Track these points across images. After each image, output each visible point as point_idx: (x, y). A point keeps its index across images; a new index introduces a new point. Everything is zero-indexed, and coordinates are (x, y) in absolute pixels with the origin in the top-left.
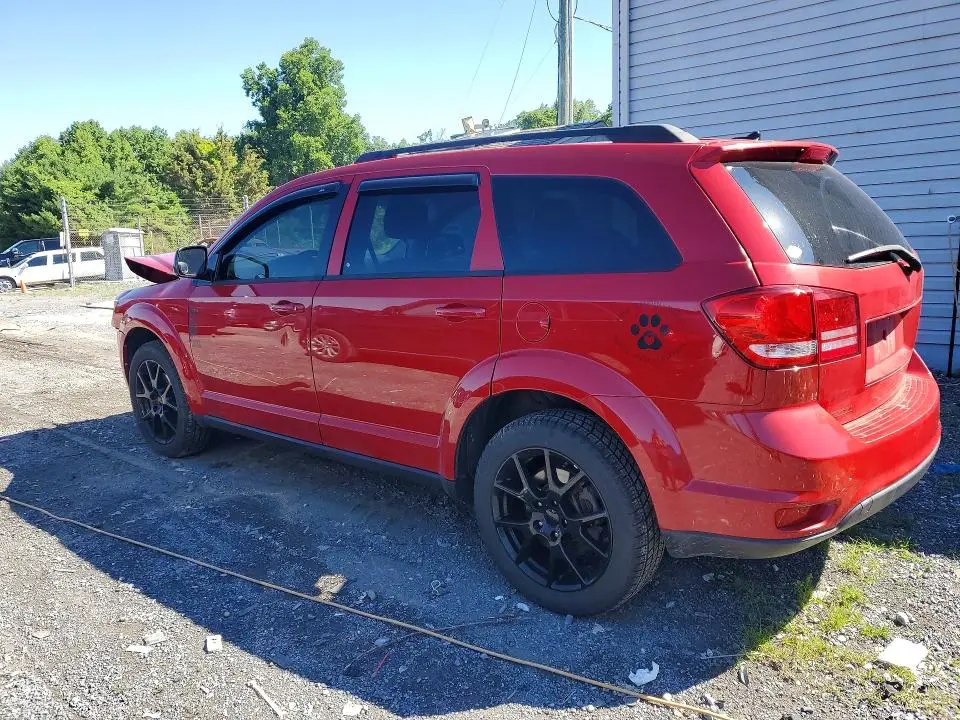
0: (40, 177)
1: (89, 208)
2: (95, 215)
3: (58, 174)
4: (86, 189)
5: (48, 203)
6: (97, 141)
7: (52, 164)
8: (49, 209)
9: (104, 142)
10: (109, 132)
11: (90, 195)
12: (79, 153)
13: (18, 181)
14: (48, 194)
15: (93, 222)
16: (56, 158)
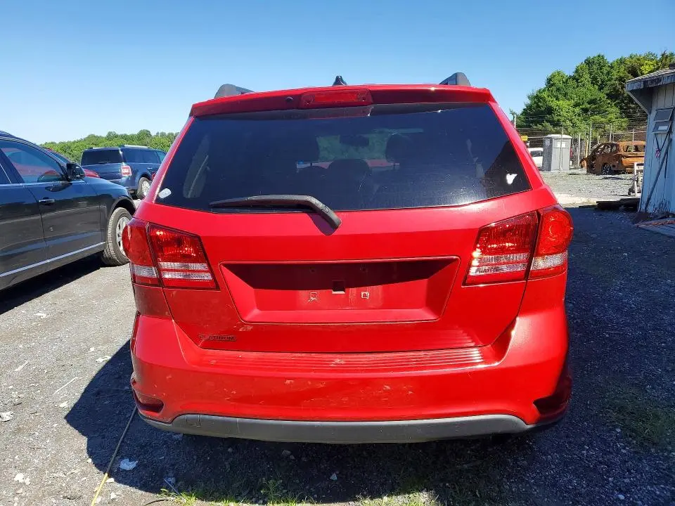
0: (548, 99)
1: (575, 119)
2: (578, 123)
3: (560, 96)
4: (576, 105)
5: (548, 116)
6: (601, 69)
7: (558, 90)
8: (547, 121)
9: (605, 70)
10: (611, 61)
11: (577, 110)
12: (577, 80)
13: (535, 102)
14: (550, 110)
15: (576, 129)
16: (561, 85)
